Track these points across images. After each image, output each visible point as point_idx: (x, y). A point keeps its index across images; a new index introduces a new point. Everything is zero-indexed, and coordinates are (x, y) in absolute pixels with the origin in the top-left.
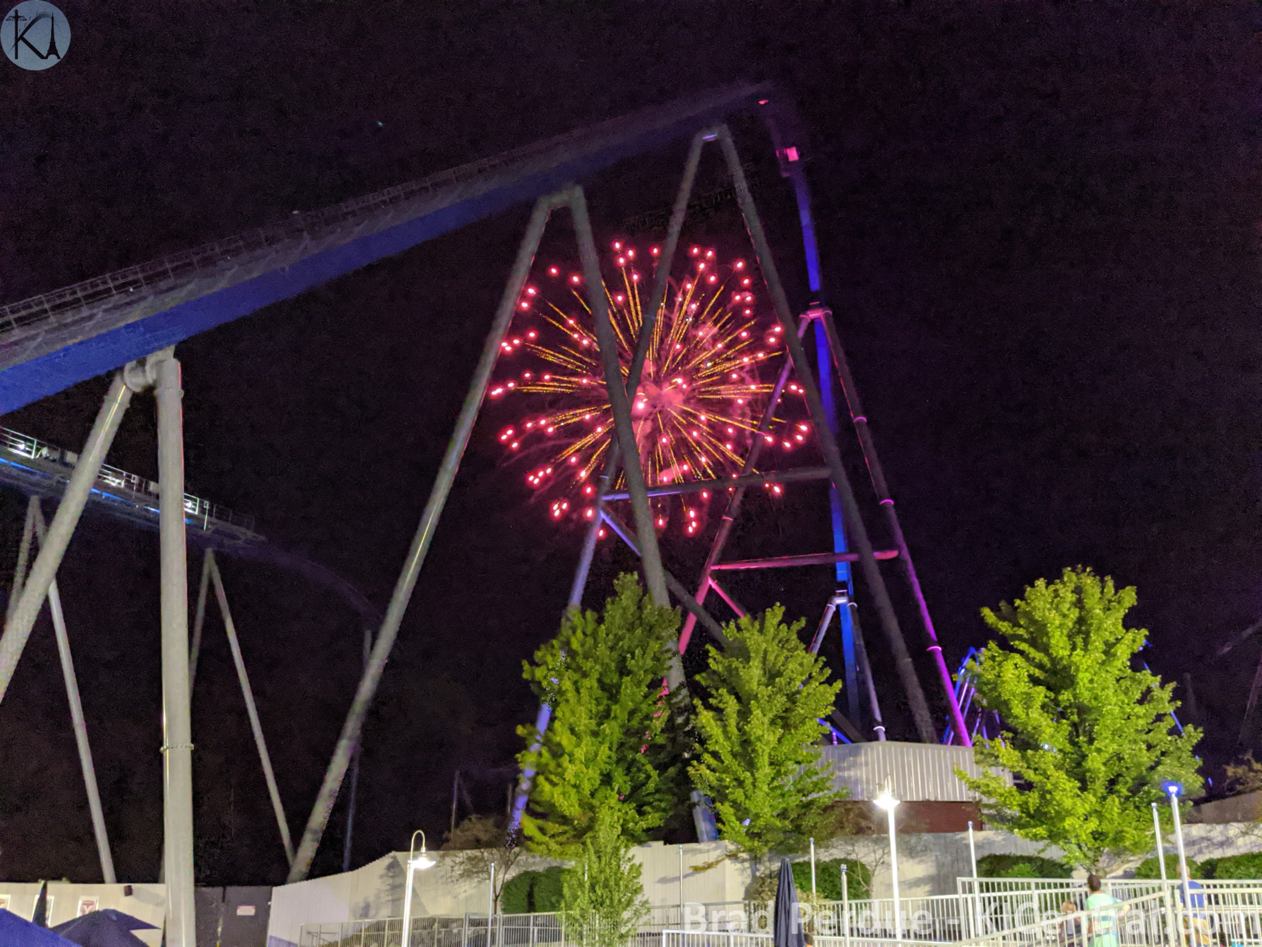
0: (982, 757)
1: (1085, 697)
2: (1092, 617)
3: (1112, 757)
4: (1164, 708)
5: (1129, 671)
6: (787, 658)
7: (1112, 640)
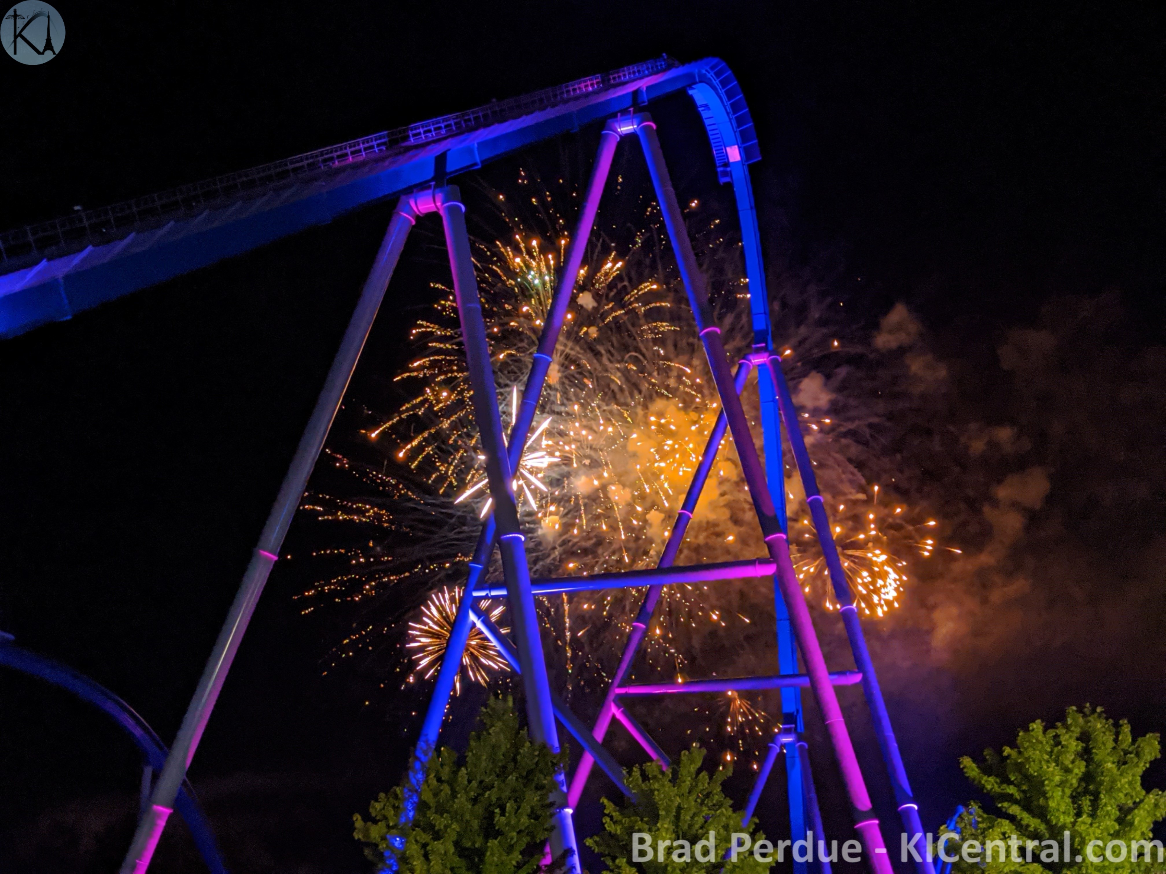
2: (1102, 772)
7: (1129, 803)
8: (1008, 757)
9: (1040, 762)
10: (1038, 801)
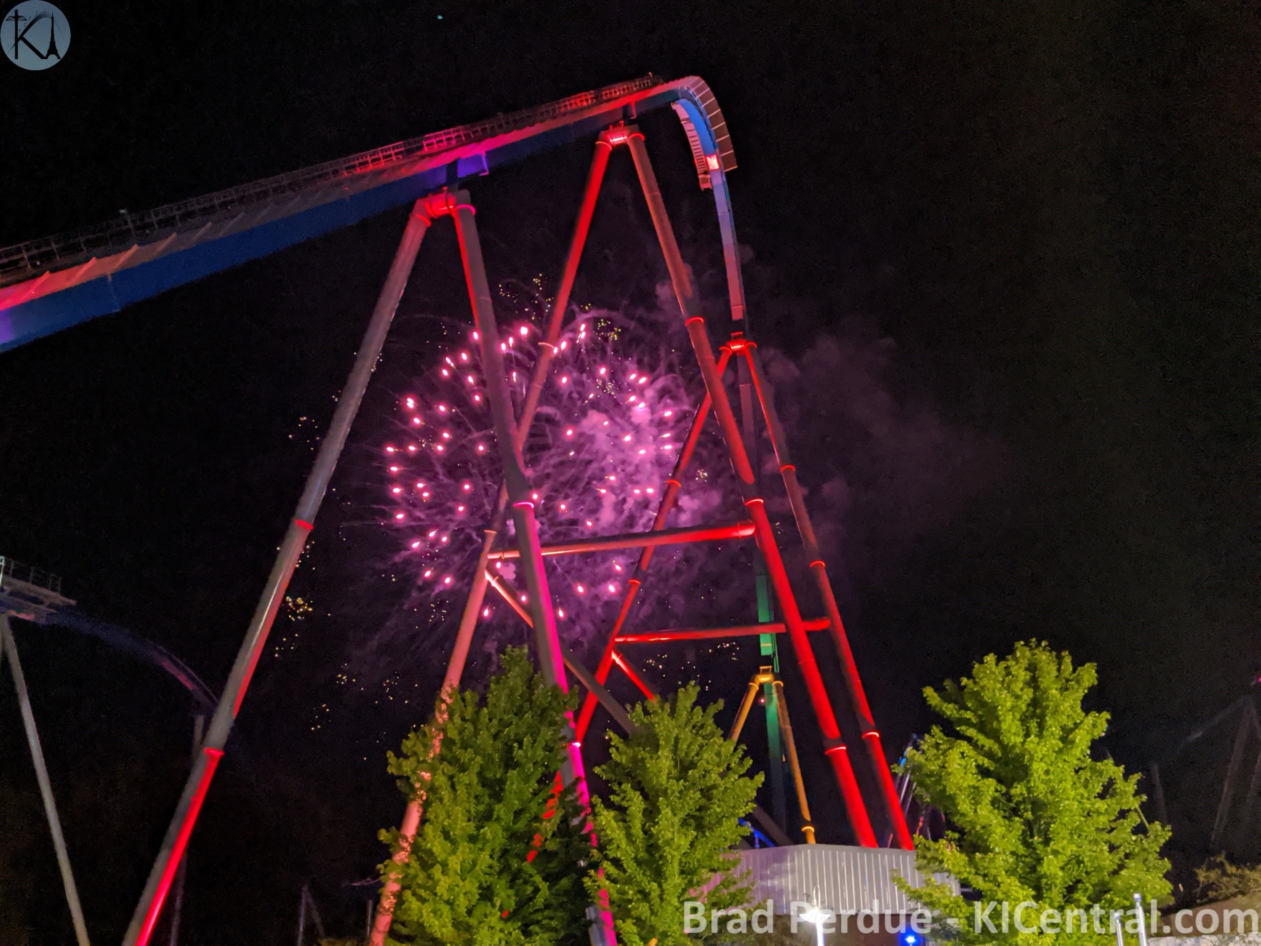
0: (925, 862)
1: (1041, 790)
2: (1048, 698)
3: (1070, 861)
4: (1127, 803)
5: (1090, 760)
6: (701, 746)
7: (1070, 724)
8: (965, 687)
9: (994, 691)
10: (992, 724)
